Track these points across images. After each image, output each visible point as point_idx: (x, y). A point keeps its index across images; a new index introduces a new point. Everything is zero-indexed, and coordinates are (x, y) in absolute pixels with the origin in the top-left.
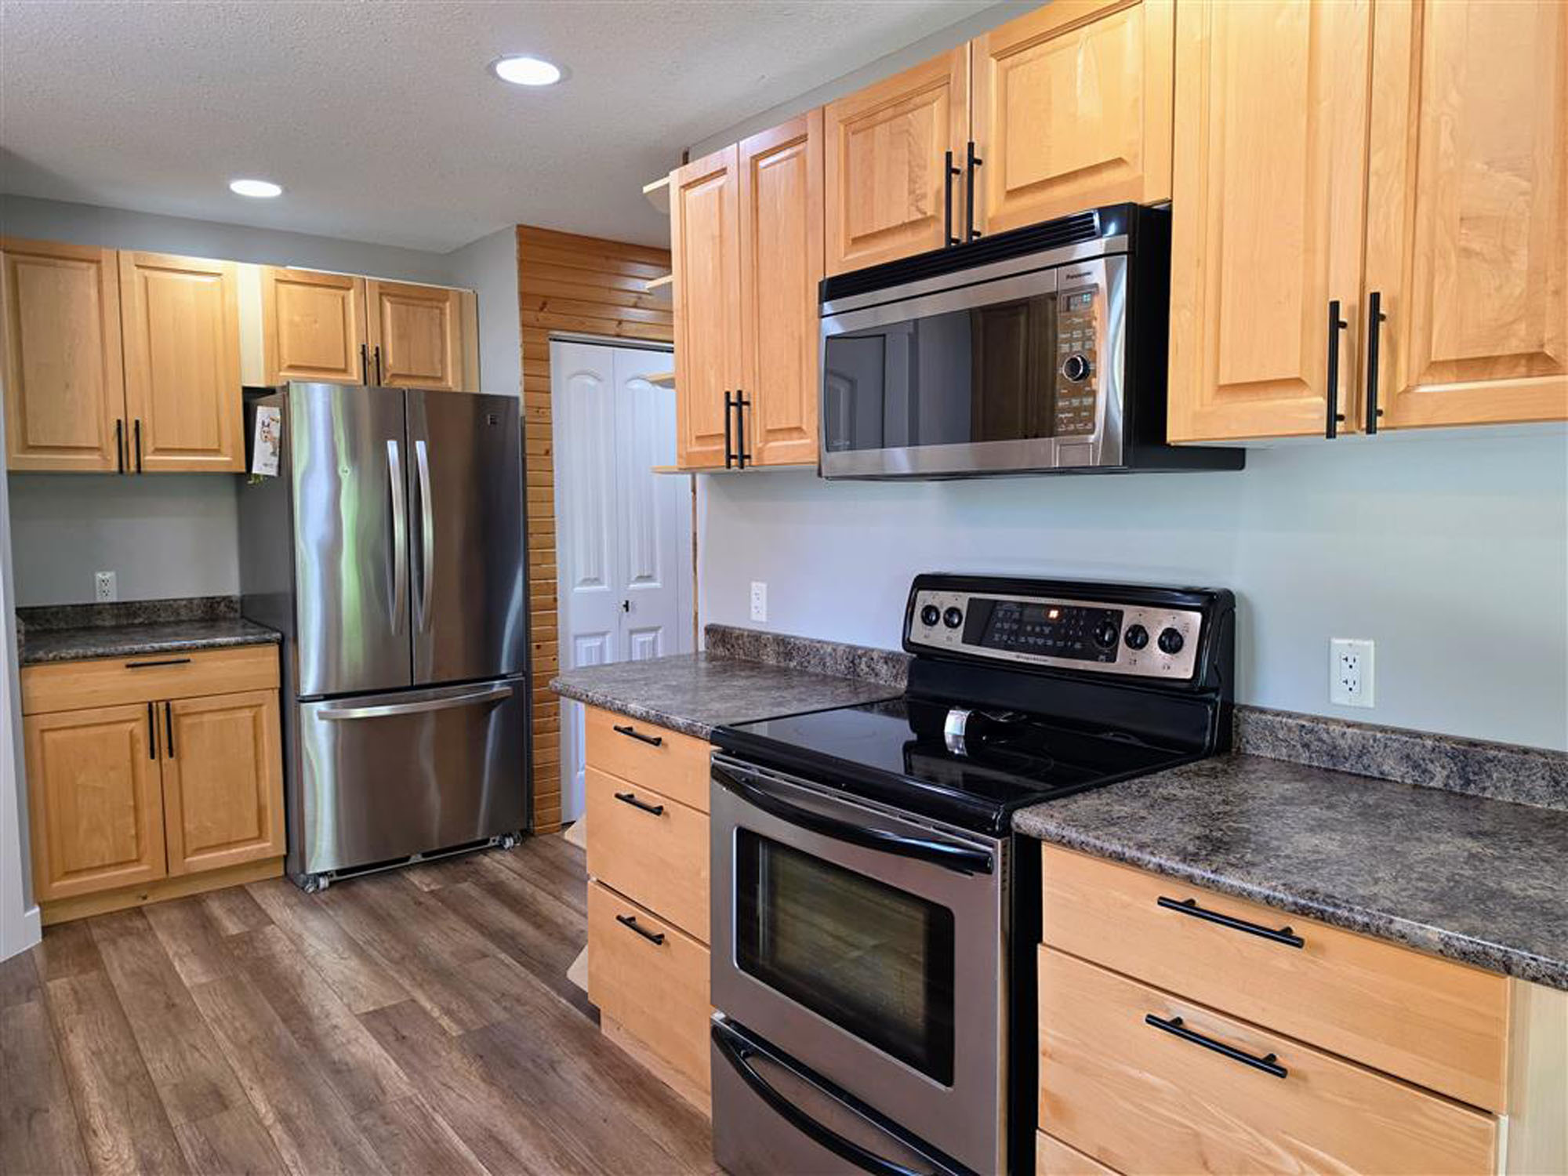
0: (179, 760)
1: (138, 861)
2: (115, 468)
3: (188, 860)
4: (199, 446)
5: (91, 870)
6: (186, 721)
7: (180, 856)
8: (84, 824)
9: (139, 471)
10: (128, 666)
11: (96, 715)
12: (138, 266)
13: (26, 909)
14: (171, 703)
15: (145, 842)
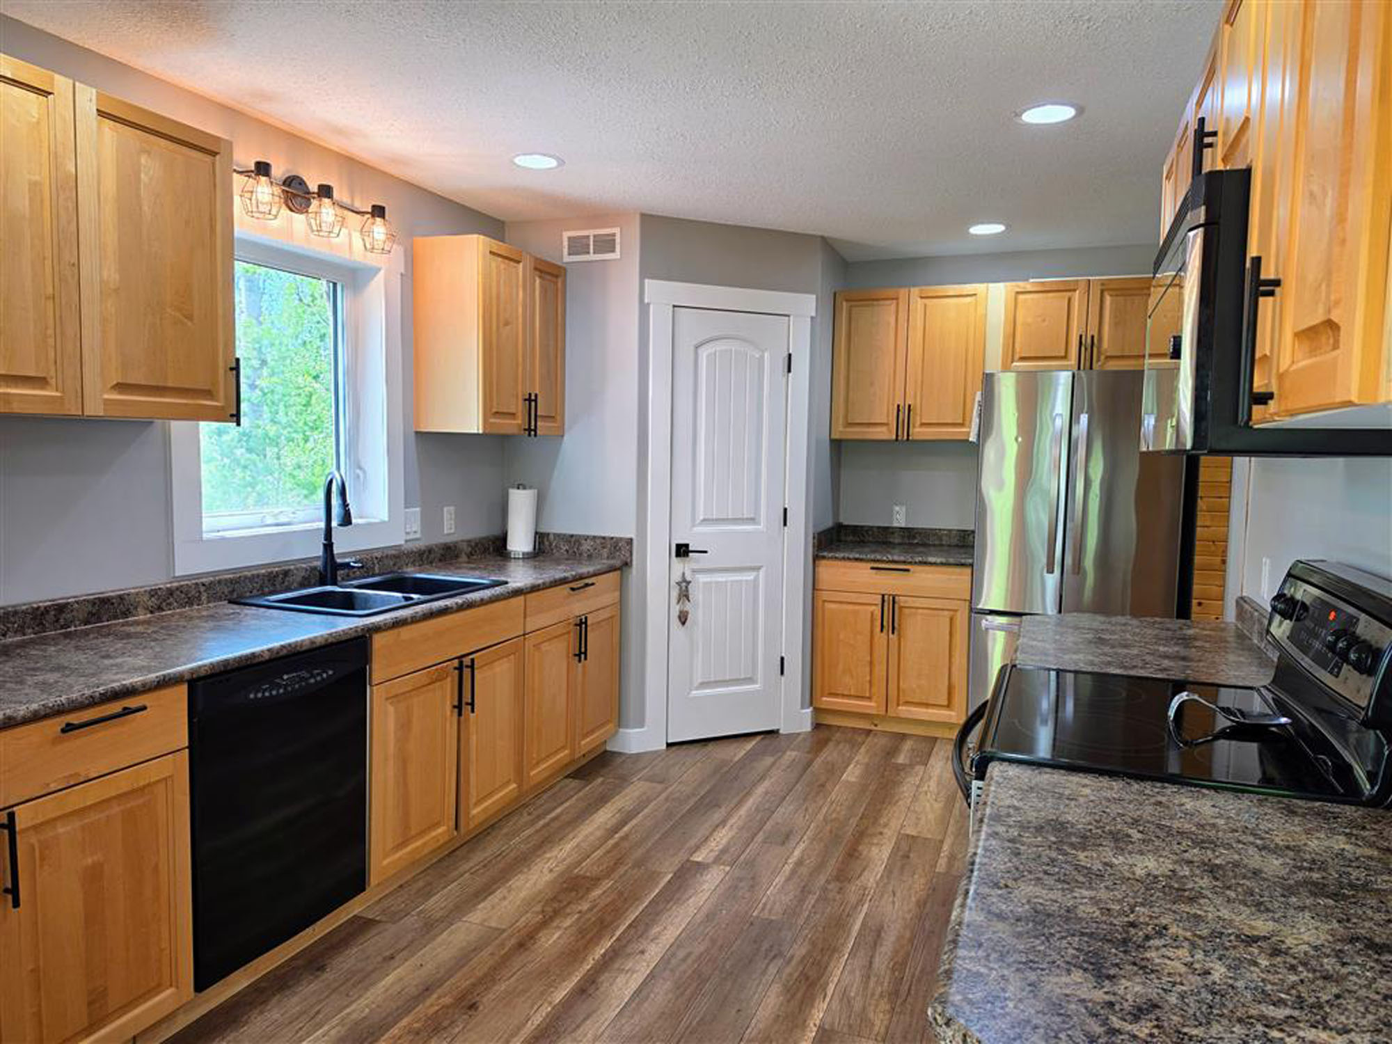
0: (899, 635)
1: (869, 698)
2: (894, 437)
3: (900, 708)
4: (950, 421)
5: (844, 696)
6: (907, 611)
7: (895, 704)
8: (841, 667)
9: (908, 439)
10: (872, 568)
11: (853, 597)
12: (922, 298)
13: (803, 707)
14: (897, 598)
15: (874, 690)
